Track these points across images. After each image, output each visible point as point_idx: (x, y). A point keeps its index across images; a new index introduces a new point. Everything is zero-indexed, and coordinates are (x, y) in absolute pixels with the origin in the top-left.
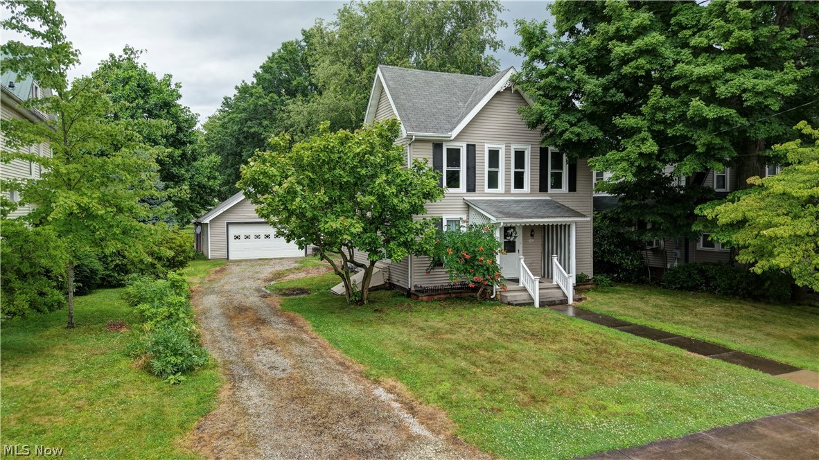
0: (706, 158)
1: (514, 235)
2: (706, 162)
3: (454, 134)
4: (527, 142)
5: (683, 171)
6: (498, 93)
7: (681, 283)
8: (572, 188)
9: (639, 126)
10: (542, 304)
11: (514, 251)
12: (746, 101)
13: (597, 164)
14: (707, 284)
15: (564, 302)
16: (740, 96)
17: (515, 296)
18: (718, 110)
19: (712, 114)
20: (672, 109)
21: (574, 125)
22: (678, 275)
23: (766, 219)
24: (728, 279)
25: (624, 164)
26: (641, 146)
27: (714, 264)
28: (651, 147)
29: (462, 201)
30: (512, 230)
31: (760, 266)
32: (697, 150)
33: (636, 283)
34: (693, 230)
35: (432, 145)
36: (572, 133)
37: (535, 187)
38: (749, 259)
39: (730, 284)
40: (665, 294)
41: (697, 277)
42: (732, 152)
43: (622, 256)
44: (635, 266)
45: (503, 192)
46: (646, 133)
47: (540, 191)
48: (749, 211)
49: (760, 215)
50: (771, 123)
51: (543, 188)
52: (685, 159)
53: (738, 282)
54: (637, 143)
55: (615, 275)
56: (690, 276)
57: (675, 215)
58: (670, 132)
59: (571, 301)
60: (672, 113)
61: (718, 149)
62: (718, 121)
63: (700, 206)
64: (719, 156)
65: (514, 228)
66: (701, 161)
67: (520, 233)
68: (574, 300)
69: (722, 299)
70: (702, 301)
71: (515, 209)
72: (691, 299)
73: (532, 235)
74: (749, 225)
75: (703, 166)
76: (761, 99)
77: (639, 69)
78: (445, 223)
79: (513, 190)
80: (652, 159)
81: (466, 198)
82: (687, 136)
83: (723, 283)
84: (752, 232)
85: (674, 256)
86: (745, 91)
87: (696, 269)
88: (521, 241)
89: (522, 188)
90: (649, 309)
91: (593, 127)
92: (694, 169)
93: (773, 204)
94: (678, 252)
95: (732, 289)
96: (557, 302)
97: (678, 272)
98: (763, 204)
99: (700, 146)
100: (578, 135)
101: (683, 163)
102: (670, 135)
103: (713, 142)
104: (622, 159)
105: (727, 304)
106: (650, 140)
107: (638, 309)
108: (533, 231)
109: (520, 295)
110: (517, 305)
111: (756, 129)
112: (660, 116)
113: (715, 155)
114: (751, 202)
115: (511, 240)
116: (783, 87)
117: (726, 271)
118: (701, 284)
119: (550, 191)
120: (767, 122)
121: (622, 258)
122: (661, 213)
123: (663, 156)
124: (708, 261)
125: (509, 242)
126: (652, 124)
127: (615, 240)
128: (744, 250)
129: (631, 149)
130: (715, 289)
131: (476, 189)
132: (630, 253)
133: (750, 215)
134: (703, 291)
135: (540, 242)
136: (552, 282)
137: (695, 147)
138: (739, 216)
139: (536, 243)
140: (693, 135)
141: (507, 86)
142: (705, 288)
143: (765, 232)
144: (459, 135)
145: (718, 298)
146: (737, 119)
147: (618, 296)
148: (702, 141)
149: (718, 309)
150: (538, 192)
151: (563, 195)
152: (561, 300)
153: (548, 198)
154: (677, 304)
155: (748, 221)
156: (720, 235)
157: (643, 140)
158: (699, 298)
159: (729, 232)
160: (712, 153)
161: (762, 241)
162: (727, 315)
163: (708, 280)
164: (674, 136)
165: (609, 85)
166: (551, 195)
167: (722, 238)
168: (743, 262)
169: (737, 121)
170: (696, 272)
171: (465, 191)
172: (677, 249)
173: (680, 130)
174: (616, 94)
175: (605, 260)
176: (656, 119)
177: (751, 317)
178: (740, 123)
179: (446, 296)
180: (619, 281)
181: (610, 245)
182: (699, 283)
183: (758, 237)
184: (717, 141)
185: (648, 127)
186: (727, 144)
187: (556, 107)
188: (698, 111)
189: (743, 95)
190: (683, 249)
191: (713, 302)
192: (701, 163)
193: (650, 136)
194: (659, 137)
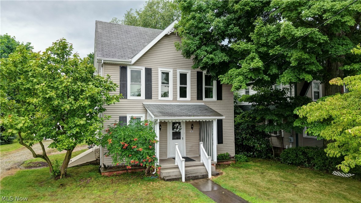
0: (299, 72)
1: (179, 128)
2: (299, 75)
3: (134, 60)
4: (187, 68)
5: (282, 81)
6: (166, 36)
7: (292, 161)
8: (219, 97)
9: (249, 48)
10: (188, 179)
11: (180, 139)
12: (326, 20)
13: (224, 79)
14: (309, 163)
15: (205, 177)
16: (321, 16)
17: (169, 173)
18: (304, 30)
19: (299, 33)
20: (271, 34)
21: (211, 53)
22: (289, 155)
23: (350, 118)
24: (322, 160)
25: (241, 78)
26: (251, 63)
27: (313, 148)
28: (258, 63)
29: (142, 105)
30: (178, 125)
31: (346, 164)
32: (291, 65)
33: (265, 159)
34: (294, 126)
35: (119, 67)
36: (208, 58)
37: (194, 97)
38: (335, 154)
39: (323, 163)
40: (280, 168)
41: (302, 157)
42: (318, 66)
43: (255, 142)
44: (263, 148)
45: (172, 99)
46: (254, 54)
47: (197, 99)
48: (333, 109)
49: (344, 114)
50: (347, 45)
51: (200, 97)
52: (284, 73)
53: (329, 162)
54: (248, 62)
55: (252, 153)
56: (297, 156)
57: (285, 115)
58: (271, 52)
59: (210, 176)
60: (271, 37)
61: (308, 64)
62: (305, 39)
63: (297, 108)
64: (308, 70)
65: (179, 123)
66: (296, 74)
67: (183, 127)
68: (212, 175)
69: (319, 174)
70: (303, 176)
71: (175, 110)
72: (297, 174)
73: (192, 128)
74: (334, 123)
75: (298, 78)
76: (339, 18)
77: (245, 6)
78: (128, 119)
79: (179, 98)
80: (260, 73)
81: (144, 103)
82: (283, 54)
83: (319, 163)
84: (337, 129)
85: (289, 141)
86: (325, 11)
87: (301, 151)
88: (185, 132)
89: (186, 97)
90: (263, 184)
91: (222, 54)
92: (290, 80)
93: (356, 103)
94: (292, 138)
95: (326, 167)
96: (199, 177)
97: (289, 153)
98: (346, 103)
99: (293, 62)
100: (212, 59)
101: (282, 75)
102: (271, 54)
103: (303, 57)
104: (239, 74)
105: (323, 180)
106: (257, 58)
107: (255, 185)
108: (192, 125)
109: (173, 172)
110: (168, 180)
111: (336, 49)
112: (263, 40)
113: (305, 69)
114: (334, 102)
115: (177, 131)
116: (358, 5)
117: (321, 154)
118: (305, 162)
119: (204, 99)
120: (344, 44)
121: (254, 142)
122: (276, 114)
123: (269, 71)
124: (309, 146)
125: (176, 132)
126: (259, 47)
127: (250, 131)
128: (331, 144)
129: (245, 66)
130: (314, 165)
131: (152, 97)
132: (260, 139)
133: (334, 113)
134: (306, 167)
135: (197, 132)
136: (200, 161)
137: (290, 63)
138: (325, 115)
139: (195, 133)
140: (288, 54)
141: (172, 31)
142: (307, 164)
143: (350, 131)
144: (137, 61)
145: (316, 173)
146: (320, 37)
147: (246, 171)
148: (294, 57)
149: (314, 184)
150: (196, 100)
151: (213, 102)
152: (203, 175)
153: (203, 104)
154: (286, 178)
155: (333, 119)
156: (314, 130)
157: (253, 59)
158: (302, 173)
159: (320, 127)
160: (303, 67)
161: (347, 138)
162: (322, 192)
163: (309, 160)
164: (274, 55)
165: (229, 22)
166: (205, 102)
167: (315, 132)
168: (331, 156)
169: (320, 39)
170: (301, 153)
171: (144, 98)
172: (291, 136)
173: (278, 50)
174: (233, 27)
175: (244, 144)
176: (260, 42)
177: (340, 194)
178: (323, 40)
179: (124, 172)
180: (253, 158)
181: (246, 134)
182: (303, 161)
183: (343, 134)
184: (306, 56)
185: (256, 50)
186: (314, 60)
187: (198, 41)
188: (288, 30)
189: (324, 15)
190: (295, 136)
191: (312, 178)
192: (296, 76)
193: (257, 55)
194: (264, 57)
